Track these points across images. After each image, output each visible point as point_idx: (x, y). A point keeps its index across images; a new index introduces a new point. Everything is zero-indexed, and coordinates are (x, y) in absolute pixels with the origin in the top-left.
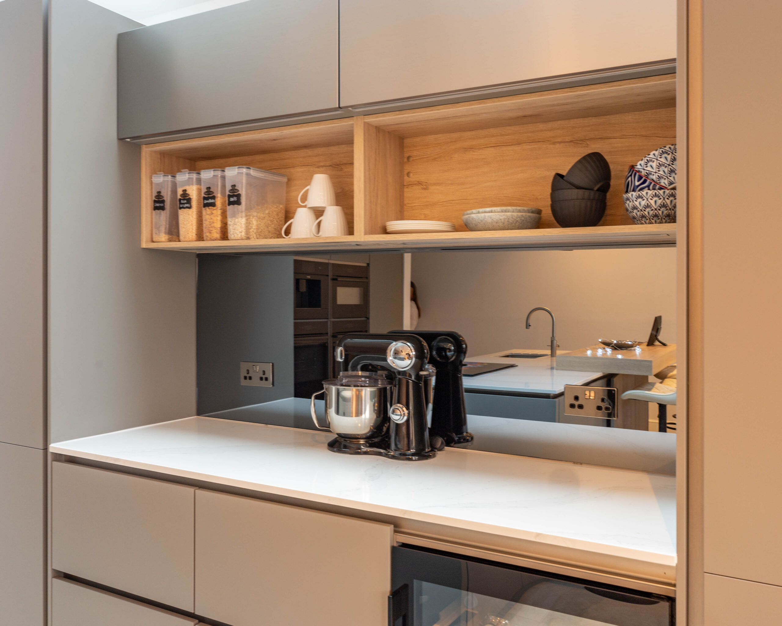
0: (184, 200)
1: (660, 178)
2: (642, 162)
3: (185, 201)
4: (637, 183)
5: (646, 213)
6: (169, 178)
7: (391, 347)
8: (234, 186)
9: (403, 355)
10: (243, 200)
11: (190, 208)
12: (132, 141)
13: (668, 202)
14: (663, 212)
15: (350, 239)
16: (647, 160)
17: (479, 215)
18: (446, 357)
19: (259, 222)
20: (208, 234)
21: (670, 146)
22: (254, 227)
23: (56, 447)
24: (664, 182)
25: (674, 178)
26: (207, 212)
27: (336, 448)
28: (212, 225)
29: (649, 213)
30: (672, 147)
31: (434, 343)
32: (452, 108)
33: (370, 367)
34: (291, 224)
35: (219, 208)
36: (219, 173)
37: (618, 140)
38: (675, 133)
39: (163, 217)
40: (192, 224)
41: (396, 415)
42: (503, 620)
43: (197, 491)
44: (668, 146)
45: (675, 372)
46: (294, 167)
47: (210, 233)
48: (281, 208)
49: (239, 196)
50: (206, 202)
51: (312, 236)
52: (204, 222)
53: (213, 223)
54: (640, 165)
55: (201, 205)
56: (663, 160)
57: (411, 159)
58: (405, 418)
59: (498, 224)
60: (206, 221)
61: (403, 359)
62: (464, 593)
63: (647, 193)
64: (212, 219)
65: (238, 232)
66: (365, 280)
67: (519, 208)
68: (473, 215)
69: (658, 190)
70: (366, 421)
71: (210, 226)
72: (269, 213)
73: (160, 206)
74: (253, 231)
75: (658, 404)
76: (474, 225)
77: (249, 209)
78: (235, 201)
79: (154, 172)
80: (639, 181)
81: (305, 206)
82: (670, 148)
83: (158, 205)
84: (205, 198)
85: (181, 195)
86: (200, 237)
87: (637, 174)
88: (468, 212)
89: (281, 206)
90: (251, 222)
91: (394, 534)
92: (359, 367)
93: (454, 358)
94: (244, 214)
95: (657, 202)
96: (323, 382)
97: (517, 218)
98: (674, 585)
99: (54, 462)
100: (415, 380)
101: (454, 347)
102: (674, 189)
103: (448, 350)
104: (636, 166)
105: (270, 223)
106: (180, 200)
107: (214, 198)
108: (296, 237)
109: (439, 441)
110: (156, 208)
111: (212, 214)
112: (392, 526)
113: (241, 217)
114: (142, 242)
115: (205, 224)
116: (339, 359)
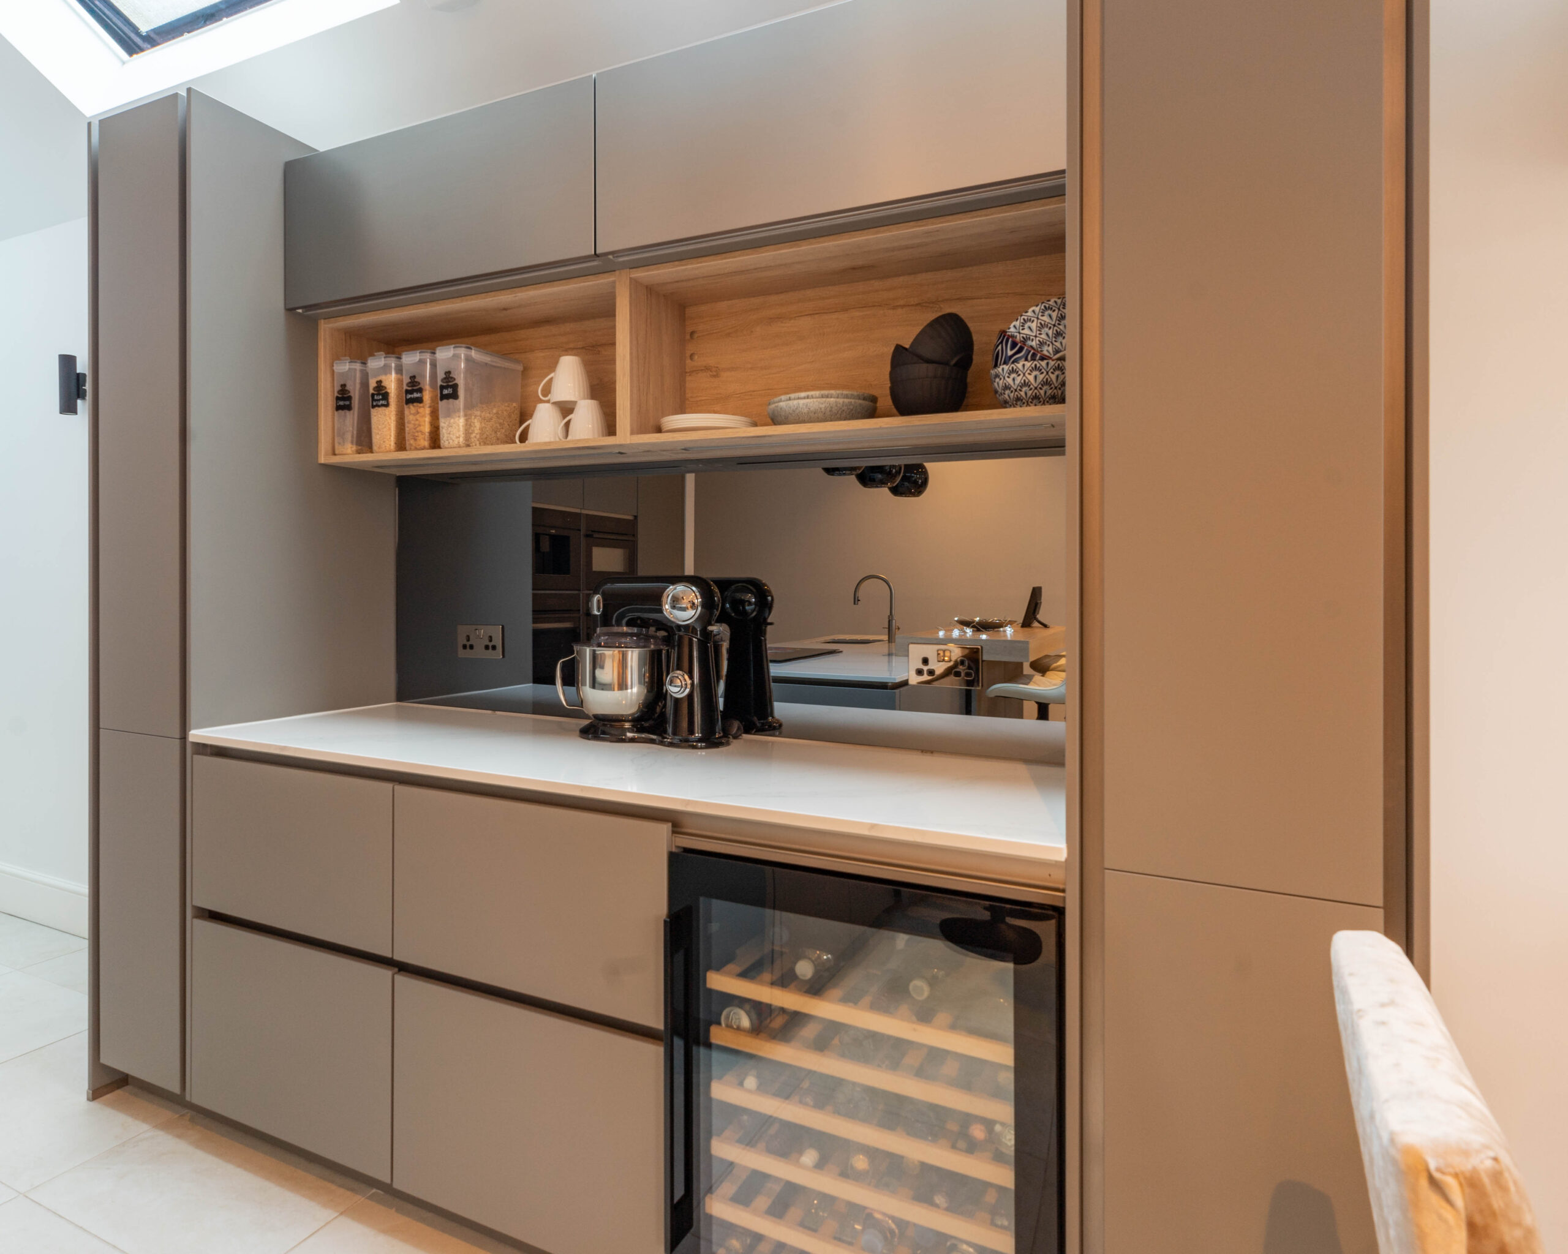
0: (378, 395)
1: (1042, 344)
2: (1017, 323)
3: (381, 397)
4: (1010, 353)
5: (1023, 393)
6: (358, 366)
7: (668, 592)
8: (448, 373)
9: (685, 603)
10: (461, 392)
11: (387, 405)
12: (305, 313)
13: (1053, 377)
14: (1045, 392)
15: (610, 441)
16: (1024, 319)
17: (791, 403)
18: (745, 612)
19: (483, 425)
20: (412, 442)
21: (1056, 300)
22: (476, 432)
23: (197, 734)
24: (1047, 350)
25: (1061, 343)
26: (410, 410)
27: (592, 734)
28: (418, 429)
29: (1026, 394)
30: (1059, 301)
31: (727, 593)
32: (752, 254)
33: (639, 622)
34: (528, 426)
35: (428, 406)
36: (427, 357)
37: (983, 300)
38: (1064, 289)
39: (351, 419)
40: (390, 429)
41: (675, 686)
42: (824, 954)
43: (396, 787)
44: (1052, 300)
45: (1063, 661)
46: (532, 350)
47: (415, 440)
48: (515, 407)
49: (455, 387)
50: (409, 396)
51: (558, 440)
52: (406, 425)
53: (420, 425)
54: (1015, 326)
55: (402, 402)
56: (1046, 318)
57: (696, 335)
58: (688, 690)
59: (816, 415)
60: (409, 422)
61: (684, 609)
62: (769, 912)
63: (1024, 365)
64: (417, 420)
65: (454, 438)
66: (631, 538)
67: (845, 392)
68: (781, 404)
69: (1040, 361)
70: (633, 697)
71: (414, 431)
72: (497, 413)
73: (345, 405)
74: (475, 437)
75: (1037, 703)
76: (783, 418)
77: (469, 406)
78: (449, 394)
79: (336, 357)
80: (1012, 349)
81: (548, 402)
82: (1056, 302)
83: (341, 403)
84: (407, 392)
85: (374, 389)
86: (401, 446)
87: (1010, 340)
88: (776, 399)
89: (514, 405)
90: (472, 424)
91: (672, 836)
92: (624, 621)
93: (754, 614)
94: (462, 413)
95: (1038, 378)
96: (572, 644)
97: (843, 406)
98: (1063, 891)
99: (195, 757)
100: (701, 639)
101: (755, 599)
102: (1060, 359)
103: (746, 603)
104: (1009, 328)
105: (499, 427)
106: (373, 395)
107: (420, 390)
108: (535, 441)
109: (736, 725)
110: (339, 408)
111: (418, 413)
112: (670, 825)
113: (459, 417)
114: (319, 456)
115: (408, 428)
116: (596, 612)
